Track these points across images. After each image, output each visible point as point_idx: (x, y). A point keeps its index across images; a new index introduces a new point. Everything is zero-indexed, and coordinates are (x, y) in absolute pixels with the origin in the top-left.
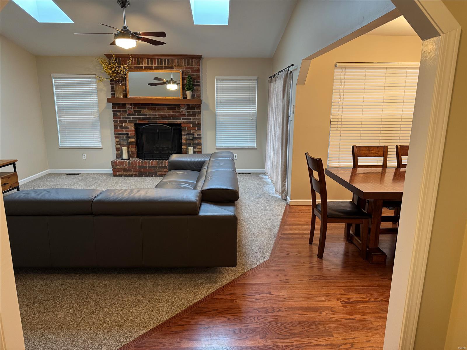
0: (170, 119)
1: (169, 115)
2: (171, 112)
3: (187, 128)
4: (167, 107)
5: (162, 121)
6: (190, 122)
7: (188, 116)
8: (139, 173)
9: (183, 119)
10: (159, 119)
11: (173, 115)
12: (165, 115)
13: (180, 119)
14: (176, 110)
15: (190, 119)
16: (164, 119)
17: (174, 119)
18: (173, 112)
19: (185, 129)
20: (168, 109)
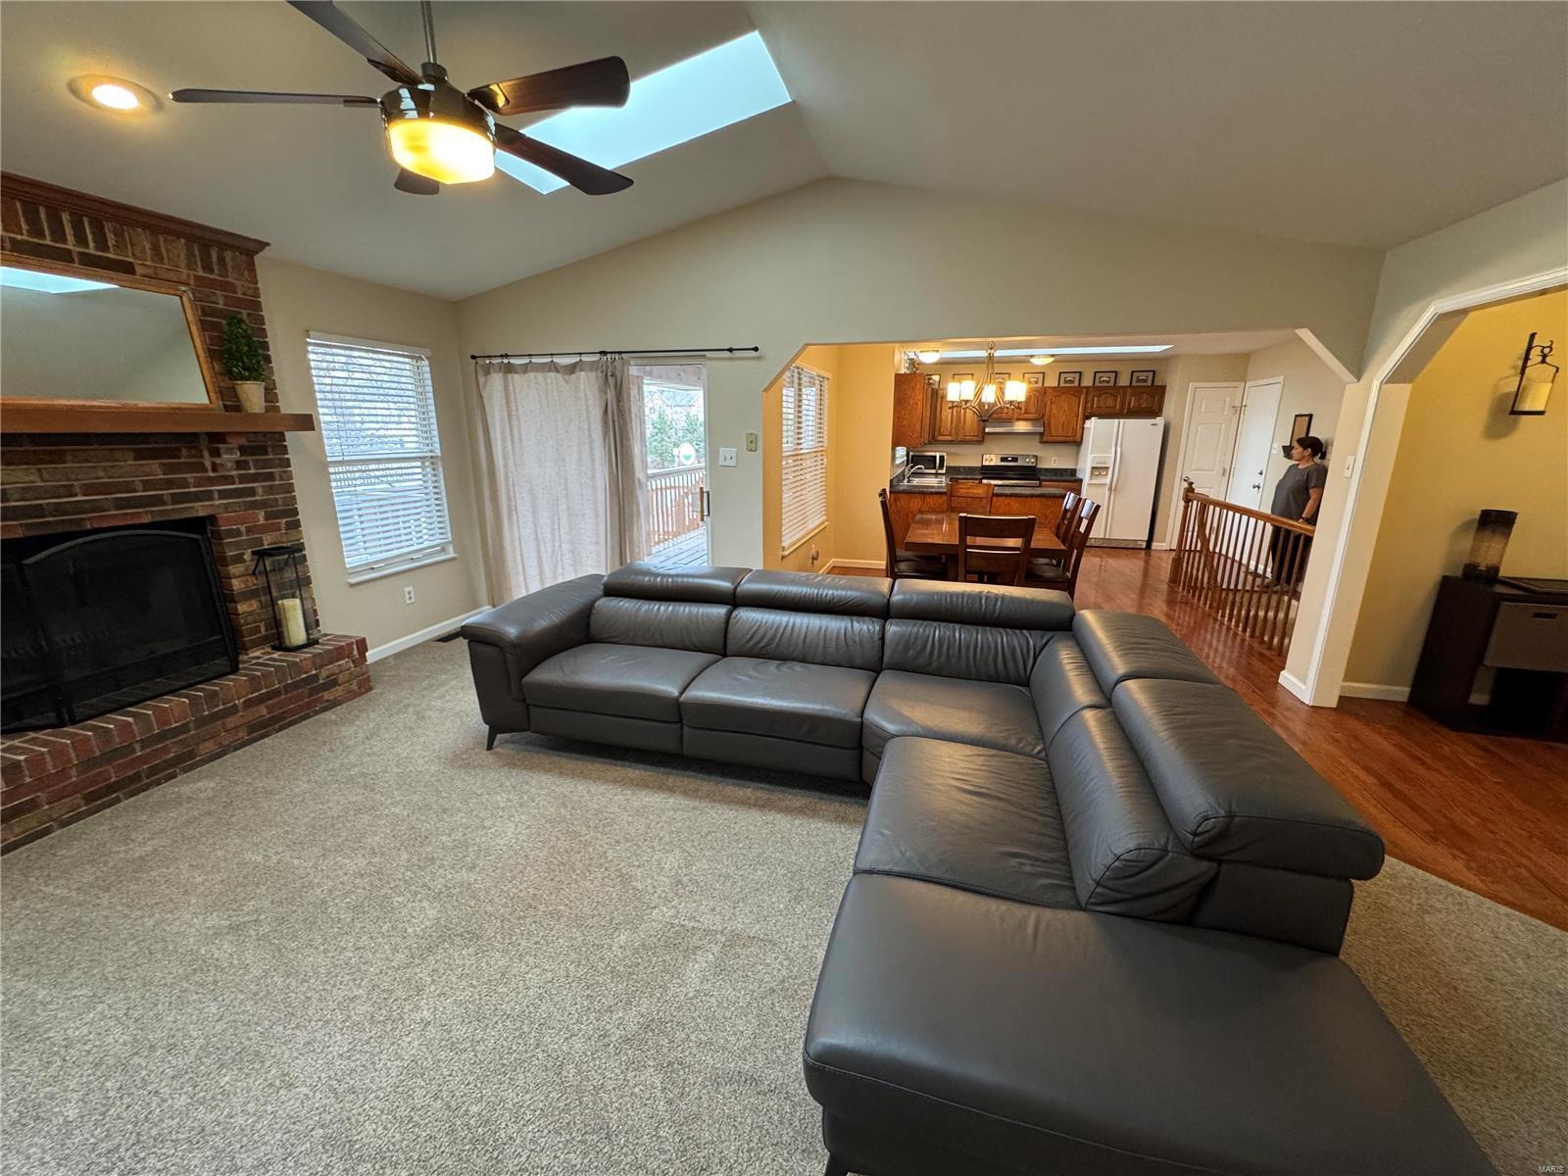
0: (159, 500)
1: (147, 485)
2: (155, 469)
3: (243, 529)
4: (135, 450)
5: (115, 517)
6: (254, 505)
7: (243, 479)
8: (89, 798)
9: (223, 494)
10: (95, 507)
11: (170, 484)
12: (128, 487)
13: (208, 495)
14: (183, 460)
15: (252, 492)
16: (120, 504)
17: (177, 499)
18: (169, 469)
19: (238, 533)
20: (140, 455)
